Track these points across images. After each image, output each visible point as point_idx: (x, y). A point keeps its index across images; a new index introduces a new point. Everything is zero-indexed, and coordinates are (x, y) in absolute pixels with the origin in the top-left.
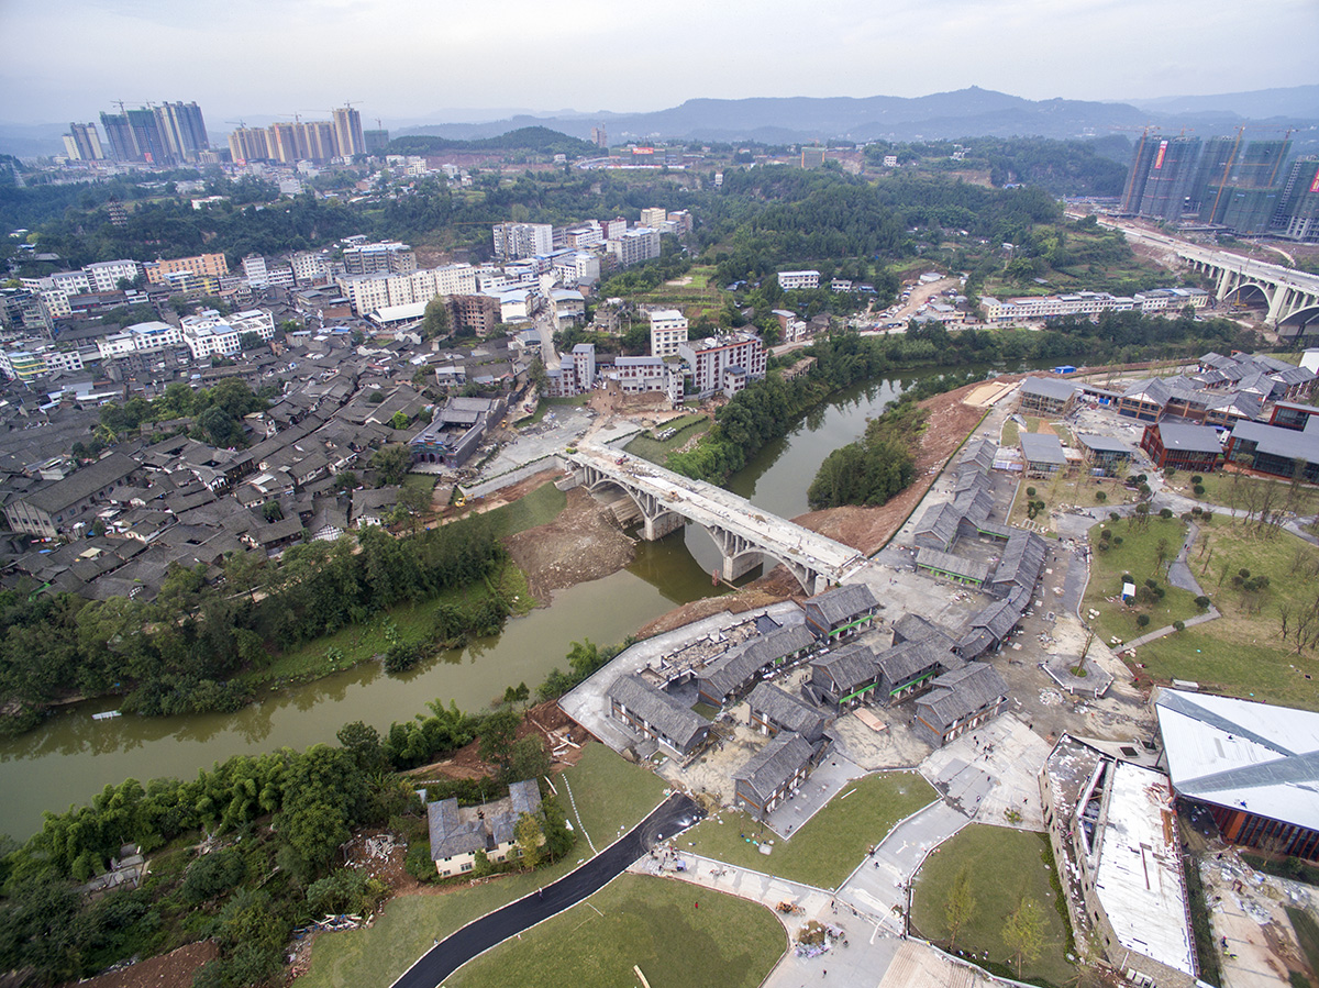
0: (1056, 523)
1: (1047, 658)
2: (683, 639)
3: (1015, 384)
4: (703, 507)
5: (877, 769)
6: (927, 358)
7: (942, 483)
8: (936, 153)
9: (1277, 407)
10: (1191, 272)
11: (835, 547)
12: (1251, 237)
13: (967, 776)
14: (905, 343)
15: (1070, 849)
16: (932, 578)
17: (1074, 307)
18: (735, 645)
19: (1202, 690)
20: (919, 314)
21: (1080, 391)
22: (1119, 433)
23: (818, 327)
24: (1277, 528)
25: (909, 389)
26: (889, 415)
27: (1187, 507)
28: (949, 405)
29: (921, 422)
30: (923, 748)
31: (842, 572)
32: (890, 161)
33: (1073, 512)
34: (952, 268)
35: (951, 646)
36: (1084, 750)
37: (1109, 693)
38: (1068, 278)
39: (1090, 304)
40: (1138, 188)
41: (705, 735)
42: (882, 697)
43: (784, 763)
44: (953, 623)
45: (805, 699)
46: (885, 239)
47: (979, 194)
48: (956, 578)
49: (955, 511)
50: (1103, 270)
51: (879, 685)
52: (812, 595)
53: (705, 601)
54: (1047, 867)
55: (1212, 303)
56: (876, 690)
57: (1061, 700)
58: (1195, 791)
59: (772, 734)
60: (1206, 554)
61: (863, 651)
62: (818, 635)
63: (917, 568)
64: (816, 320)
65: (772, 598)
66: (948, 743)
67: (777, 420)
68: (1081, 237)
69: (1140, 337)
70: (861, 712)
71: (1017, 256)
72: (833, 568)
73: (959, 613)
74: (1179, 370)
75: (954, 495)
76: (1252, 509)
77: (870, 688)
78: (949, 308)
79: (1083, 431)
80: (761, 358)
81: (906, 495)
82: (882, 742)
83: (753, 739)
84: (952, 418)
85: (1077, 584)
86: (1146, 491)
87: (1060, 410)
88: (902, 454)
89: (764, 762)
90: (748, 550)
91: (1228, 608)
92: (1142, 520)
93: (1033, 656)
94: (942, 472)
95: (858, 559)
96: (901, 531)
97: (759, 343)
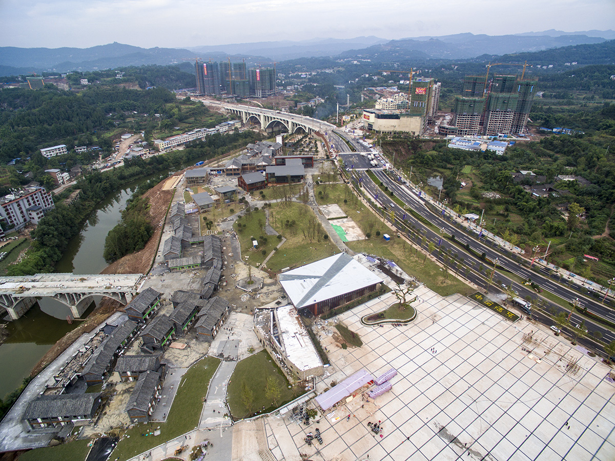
0: (220, 227)
1: (238, 283)
2: (64, 360)
3: (182, 175)
4: (45, 287)
5: (191, 364)
6: (138, 174)
7: (167, 228)
8: (108, 76)
9: (276, 159)
10: (232, 114)
11: (128, 277)
12: (246, 98)
13: (228, 346)
14: (125, 170)
15: (274, 350)
16: (179, 272)
17: (194, 136)
18: (96, 347)
19: (291, 269)
20: (127, 155)
21: (209, 170)
22: (229, 183)
23: (76, 173)
24: (291, 202)
25: (135, 191)
26: (130, 206)
27: (262, 204)
28: (156, 193)
29: (147, 204)
30: (206, 344)
31: (137, 287)
32: (85, 82)
33: (224, 221)
34: (135, 130)
35: (199, 296)
36: (264, 311)
37: (264, 285)
38: (188, 125)
39: (200, 134)
40: (202, 83)
41: (100, 400)
42: (180, 333)
43: (148, 388)
44: (196, 286)
45: (145, 353)
46: (96, 122)
47: (136, 93)
48: (189, 267)
49: (177, 238)
50: (200, 118)
51: (176, 329)
52: (127, 304)
53: (68, 334)
54: (270, 361)
55: (243, 125)
56: (176, 331)
57: (249, 296)
58: (302, 305)
59: (136, 379)
60: (274, 219)
61: (162, 317)
62: (137, 321)
63: (171, 270)
64: (73, 170)
65: (107, 315)
66: (215, 337)
67: (71, 227)
68: (187, 106)
69: (223, 143)
70: (173, 344)
71: (163, 119)
72: (132, 287)
73: (196, 281)
74: (241, 153)
75: (174, 232)
76: (282, 198)
77: (173, 332)
78: (140, 148)
79: (216, 187)
80: (48, 198)
81: (153, 240)
82: (188, 352)
83: (127, 387)
84: (160, 198)
85: (237, 249)
86: (247, 203)
87: (204, 181)
88: (143, 222)
89: (138, 394)
90: (82, 298)
91: (288, 236)
92: (249, 214)
93: (232, 284)
94: (165, 223)
95: (141, 278)
96: (157, 257)
97: (44, 190)
